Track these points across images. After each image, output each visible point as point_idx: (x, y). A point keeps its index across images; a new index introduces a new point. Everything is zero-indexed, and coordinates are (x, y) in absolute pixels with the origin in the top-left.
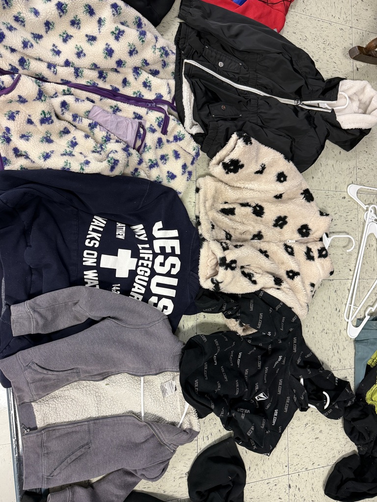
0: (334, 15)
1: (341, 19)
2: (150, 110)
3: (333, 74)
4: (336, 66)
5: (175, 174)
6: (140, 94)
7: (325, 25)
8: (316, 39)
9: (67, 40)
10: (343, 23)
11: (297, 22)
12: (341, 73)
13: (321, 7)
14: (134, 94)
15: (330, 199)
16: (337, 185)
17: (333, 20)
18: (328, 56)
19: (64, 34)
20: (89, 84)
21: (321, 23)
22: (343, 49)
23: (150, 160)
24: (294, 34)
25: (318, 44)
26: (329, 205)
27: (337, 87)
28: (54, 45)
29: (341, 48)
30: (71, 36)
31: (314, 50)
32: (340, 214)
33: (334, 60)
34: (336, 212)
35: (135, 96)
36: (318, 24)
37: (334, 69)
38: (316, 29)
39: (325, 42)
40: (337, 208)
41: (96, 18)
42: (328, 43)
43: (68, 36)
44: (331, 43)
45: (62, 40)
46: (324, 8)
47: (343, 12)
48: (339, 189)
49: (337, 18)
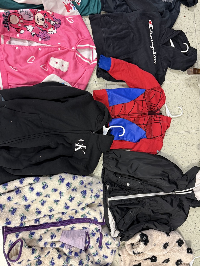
0: (191, 127)
1: (196, 128)
2: (91, 224)
3: (192, 162)
4: (193, 157)
5: (107, 256)
6: (85, 216)
7: (187, 134)
8: (181, 145)
9: (44, 204)
10: (197, 129)
11: (170, 139)
12: (196, 160)
13: (184, 124)
14: (82, 217)
15: (192, 233)
16: (196, 224)
17: (191, 130)
18: (189, 152)
19: (42, 200)
20: (57, 221)
21: (184, 134)
22: (197, 145)
23: (93, 253)
24: (168, 147)
25: (183, 147)
26: (192, 237)
27: (194, 179)
28: (37, 209)
29: (196, 145)
30: (46, 201)
31: (180, 152)
32: (198, 240)
33: (192, 154)
34: (196, 240)
35: (83, 217)
36: (182, 136)
37: (192, 159)
38: (181, 139)
39: (187, 145)
40: (196, 237)
41: (58, 192)
42: (188, 144)
43: (44, 201)
44: (190, 144)
45: (41, 204)
46: (185, 125)
47: (196, 123)
48: (197, 226)
49: (193, 128)
